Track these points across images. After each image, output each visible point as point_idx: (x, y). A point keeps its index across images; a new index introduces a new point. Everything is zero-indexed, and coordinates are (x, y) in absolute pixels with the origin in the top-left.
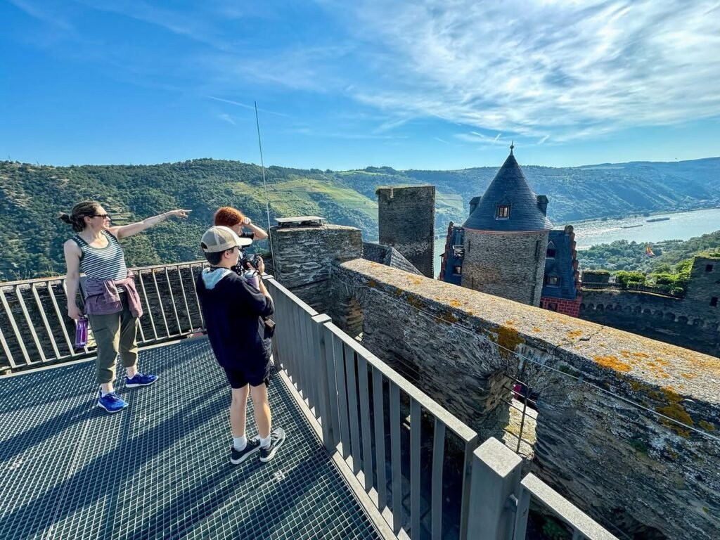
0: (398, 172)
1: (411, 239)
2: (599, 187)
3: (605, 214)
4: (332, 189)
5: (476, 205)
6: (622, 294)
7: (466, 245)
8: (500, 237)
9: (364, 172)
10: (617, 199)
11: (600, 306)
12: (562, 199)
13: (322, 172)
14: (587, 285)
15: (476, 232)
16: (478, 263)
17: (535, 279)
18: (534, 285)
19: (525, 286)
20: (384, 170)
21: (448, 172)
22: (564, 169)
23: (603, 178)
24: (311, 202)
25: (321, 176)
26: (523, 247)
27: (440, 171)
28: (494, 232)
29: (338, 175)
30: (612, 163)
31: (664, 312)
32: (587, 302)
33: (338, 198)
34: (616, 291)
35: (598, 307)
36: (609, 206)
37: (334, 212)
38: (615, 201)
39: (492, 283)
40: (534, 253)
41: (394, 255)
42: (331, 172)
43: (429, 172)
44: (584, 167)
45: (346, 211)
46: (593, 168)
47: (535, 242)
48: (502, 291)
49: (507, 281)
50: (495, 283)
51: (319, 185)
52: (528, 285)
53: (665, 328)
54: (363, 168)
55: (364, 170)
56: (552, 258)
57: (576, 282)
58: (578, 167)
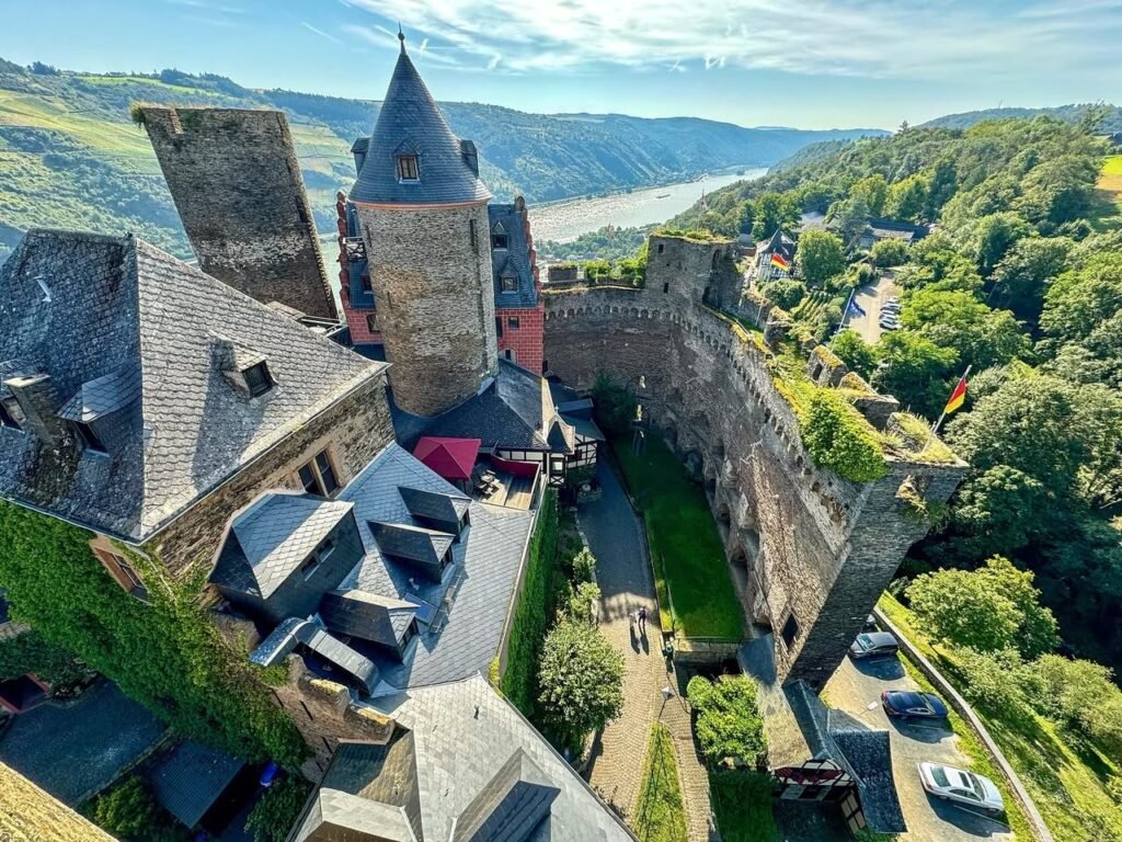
0: (248, 93)
1: (259, 229)
2: (579, 149)
3: (589, 190)
4: (73, 121)
5: (364, 154)
6: (590, 292)
7: (364, 235)
8: (411, 216)
9: (155, 82)
10: (599, 168)
11: (571, 312)
12: (540, 165)
13: (19, 70)
14: (554, 286)
15: (373, 208)
16: (389, 267)
17: (480, 283)
18: (479, 292)
19: (467, 295)
20: (210, 83)
21: (357, 103)
22: (537, 115)
23: (582, 135)
24: (14, 156)
25: (21, 79)
26: (451, 232)
27: (341, 99)
28: (400, 207)
29: (77, 83)
30: (592, 113)
31: (629, 308)
32: (556, 308)
33: (102, 146)
34: (584, 289)
35: (569, 314)
36: (591, 178)
37: (102, 184)
38: (598, 170)
39: (418, 297)
40: (469, 241)
41: (145, 255)
42: (51, 72)
43: (319, 98)
44: (560, 115)
45: (137, 179)
46: (571, 119)
47: (468, 223)
48: (436, 309)
49: (440, 292)
50: (422, 296)
51: (26, 108)
52: (472, 294)
53: (631, 327)
54: (151, 73)
55: (155, 77)
56: (505, 250)
57: (536, 282)
58: (554, 116)
